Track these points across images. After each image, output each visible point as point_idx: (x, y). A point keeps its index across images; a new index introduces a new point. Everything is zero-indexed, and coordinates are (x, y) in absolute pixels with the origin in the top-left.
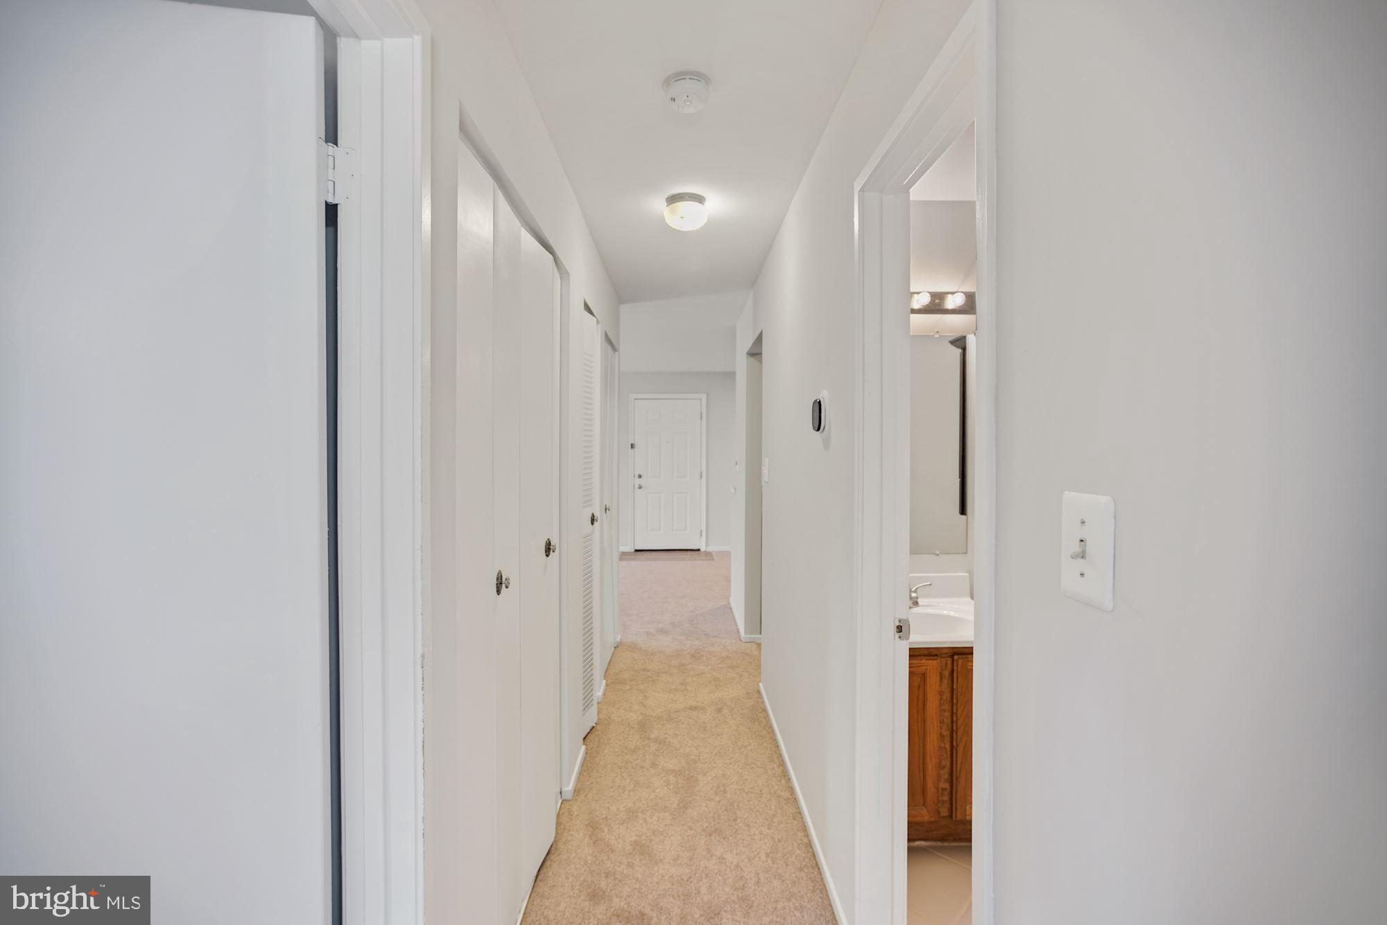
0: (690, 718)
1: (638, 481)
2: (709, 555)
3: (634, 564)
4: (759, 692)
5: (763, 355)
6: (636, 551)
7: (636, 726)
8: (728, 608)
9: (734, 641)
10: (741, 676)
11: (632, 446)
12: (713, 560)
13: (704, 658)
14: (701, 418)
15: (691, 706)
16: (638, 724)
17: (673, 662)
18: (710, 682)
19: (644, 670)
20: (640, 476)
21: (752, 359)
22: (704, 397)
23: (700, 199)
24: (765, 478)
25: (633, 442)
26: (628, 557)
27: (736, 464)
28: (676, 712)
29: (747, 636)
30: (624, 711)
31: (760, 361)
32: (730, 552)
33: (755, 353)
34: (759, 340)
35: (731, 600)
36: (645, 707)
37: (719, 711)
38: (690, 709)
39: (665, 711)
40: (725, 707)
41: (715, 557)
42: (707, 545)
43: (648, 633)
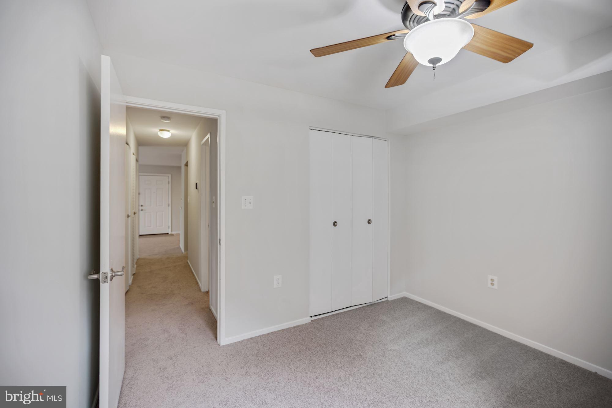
1: (141, 208)
2: (172, 235)
4: (188, 263)
6: (140, 235)
8: (179, 248)
11: (139, 194)
14: (169, 184)
20: (142, 206)
21: (186, 166)
22: (170, 176)
23: (168, 131)
29: (185, 252)
34: (187, 162)
41: (175, 235)
42: (171, 231)
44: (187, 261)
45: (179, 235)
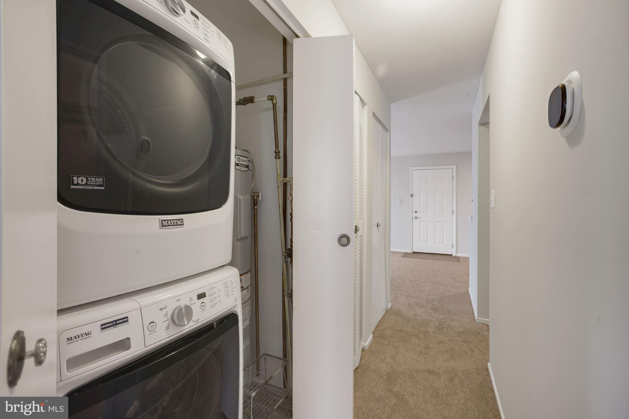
0: (426, 380)
1: (415, 215)
2: (457, 259)
3: (411, 259)
4: (487, 370)
5: (490, 124)
6: (414, 252)
7: (385, 377)
8: (467, 295)
9: (469, 320)
10: (473, 351)
11: (412, 195)
12: (460, 262)
13: (445, 330)
14: (453, 180)
15: (429, 370)
16: (387, 375)
17: (422, 328)
18: (447, 351)
19: (401, 331)
20: (416, 212)
21: (482, 127)
22: (454, 167)
24: (492, 205)
25: (412, 193)
26: (408, 255)
27: (472, 201)
28: (416, 372)
29: (479, 318)
30: (379, 361)
31: (488, 128)
32: (468, 258)
33: (485, 123)
34: (487, 106)
35: (470, 289)
36: (395, 361)
37: (451, 380)
38: (428, 372)
39: (408, 369)
40: (456, 377)
41: (461, 260)
42: (457, 252)
43: (409, 304)
44: (487, 365)
45: (467, 259)
